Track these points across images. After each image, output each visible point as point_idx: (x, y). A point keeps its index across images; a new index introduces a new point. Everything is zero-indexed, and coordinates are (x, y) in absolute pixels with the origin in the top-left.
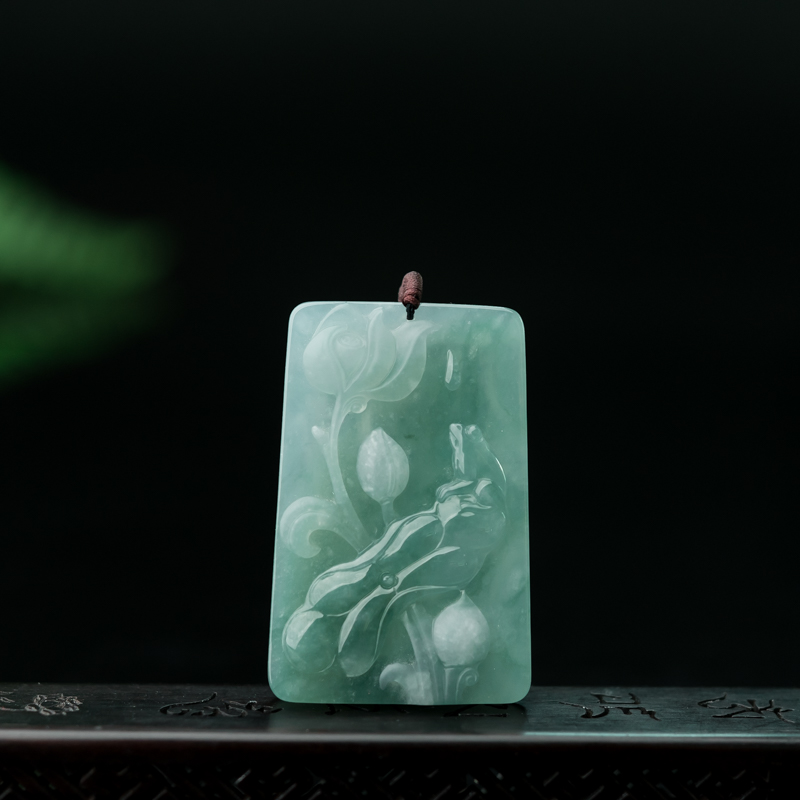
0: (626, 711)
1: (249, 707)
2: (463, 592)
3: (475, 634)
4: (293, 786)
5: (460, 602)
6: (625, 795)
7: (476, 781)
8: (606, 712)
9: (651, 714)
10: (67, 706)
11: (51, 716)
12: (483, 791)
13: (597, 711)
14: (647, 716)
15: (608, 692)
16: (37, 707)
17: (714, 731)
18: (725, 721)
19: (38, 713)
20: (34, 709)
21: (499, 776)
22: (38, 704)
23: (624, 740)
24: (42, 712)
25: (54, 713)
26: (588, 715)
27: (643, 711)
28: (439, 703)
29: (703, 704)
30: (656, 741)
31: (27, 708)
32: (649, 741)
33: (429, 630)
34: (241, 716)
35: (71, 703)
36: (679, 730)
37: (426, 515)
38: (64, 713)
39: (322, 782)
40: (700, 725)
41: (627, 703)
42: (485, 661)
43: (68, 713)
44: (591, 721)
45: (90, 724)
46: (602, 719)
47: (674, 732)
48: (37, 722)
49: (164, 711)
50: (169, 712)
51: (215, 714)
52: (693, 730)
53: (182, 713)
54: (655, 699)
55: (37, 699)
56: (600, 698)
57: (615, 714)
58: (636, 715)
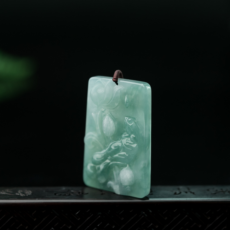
0: (186, 192)
1: (79, 193)
4: (92, 215)
6: (186, 216)
7: (144, 213)
8: (180, 193)
9: (193, 193)
10: (28, 193)
11: (24, 196)
12: (146, 215)
13: (178, 192)
14: (192, 194)
15: (181, 187)
16: (19, 194)
17: (211, 197)
18: (214, 195)
19: (20, 196)
20: (18, 194)
21: (150, 211)
22: (20, 193)
23: (186, 201)
24: (21, 195)
25: (24, 195)
26: (175, 194)
27: (191, 192)
29: (208, 190)
30: (195, 201)
31: (17, 194)
32: (193, 200)
34: (77, 195)
35: (29, 193)
36: (201, 197)
38: (27, 195)
39: (100, 213)
40: (207, 196)
41: (186, 190)
43: (28, 195)
44: (176, 195)
45: (35, 198)
46: (179, 195)
47: (200, 198)
48: (19, 198)
49: (55, 194)
50: (57, 194)
51: (69, 195)
52: (205, 198)
53: (60, 195)
54: (194, 189)
55: (19, 192)
56: (179, 189)
57: (183, 193)
58: (189, 193)
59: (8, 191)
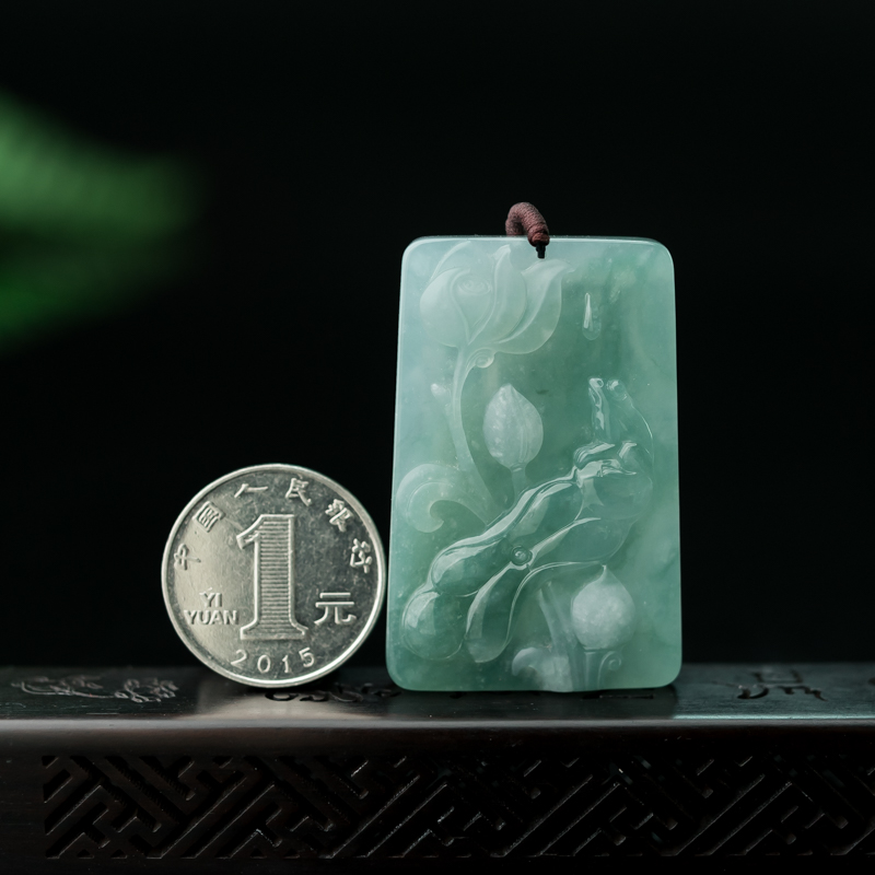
0: (788, 691)
1: (365, 691)
2: (605, 567)
3: (619, 615)
4: (417, 778)
5: (602, 578)
6: (788, 784)
7: (621, 771)
8: (765, 692)
9: (816, 693)
10: (162, 692)
11: (144, 703)
12: (629, 780)
13: (755, 690)
14: (811, 696)
15: (767, 670)
16: (128, 694)
19: (129, 701)
20: (125, 696)
21: (646, 764)
22: (129, 690)
23: (787, 723)
24: (134, 699)
25: (147, 700)
26: (745, 696)
27: (807, 691)
28: (579, 689)
30: (822, 723)
31: (118, 695)
32: (815, 723)
33: (567, 610)
34: (357, 701)
35: (166, 689)
36: (849, 711)
37: (563, 482)
38: (159, 700)
39: (448, 773)
40: (872, 705)
41: (789, 682)
42: (629, 642)
43: (163, 699)
44: (749, 703)
45: (188, 712)
46: (761, 700)
47: (843, 714)
48: (129, 710)
49: (270, 696)
50: (277, 697)
51: (327, 699)
52: (864, 711)
54: (819, 677)
55: (128, 685)
56: (758, 677)
57: (776, 694)
58: (799, 693)
59: (81, 681)
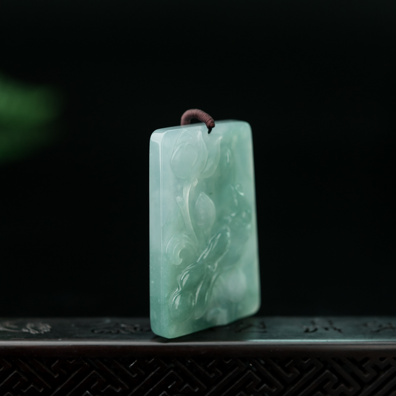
0: (327, 329)
1: (135, 329)
4: (159, 368)
6: (326, 371)
7: (251, 365)
8: (316, 330)
10: (44, 329)
11: (37, 334)
12: (254, 369)
13: (311, 328)
14: (336, 332)
15: (317, 320)
16: (29, 330)
17: (371, 338)
18: (376, 333)
19: (29, 333)
20: (27, 331)
21: (262, 362)
22: (29, 328)
23: (325, 343)
24: (31, 332)
25: (37, 332)
26: (307, 331)
27: (335, 329)
29: (365, 325)
30: (342, 343)
31: (24, 330)
32: (338, 343)
34: (132, 333)
35: (45, 328)
36: (354, 338)
38: (42, 332)
39: (173, 365)
40: (364, 335)
41: (327, 325)
43: (45, 332)
44: (309, 334)
45: (56, 338)
46: (314, 333)
47: (352, 339)
48: (29, 337)
49: (93, 331)
50: (96, 332)
51: (118, 332)
52: (361, 338)
53: (102, 332)
54: (341, 323)
55: (28, 326)
56: (313, 323)
57: (321, 330)
58: (331, 331)
59: (7, 324)
